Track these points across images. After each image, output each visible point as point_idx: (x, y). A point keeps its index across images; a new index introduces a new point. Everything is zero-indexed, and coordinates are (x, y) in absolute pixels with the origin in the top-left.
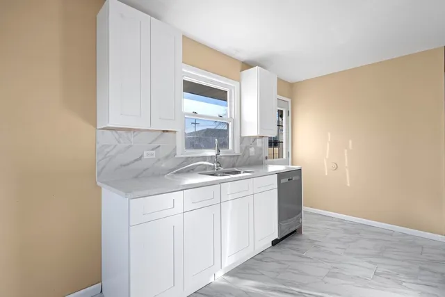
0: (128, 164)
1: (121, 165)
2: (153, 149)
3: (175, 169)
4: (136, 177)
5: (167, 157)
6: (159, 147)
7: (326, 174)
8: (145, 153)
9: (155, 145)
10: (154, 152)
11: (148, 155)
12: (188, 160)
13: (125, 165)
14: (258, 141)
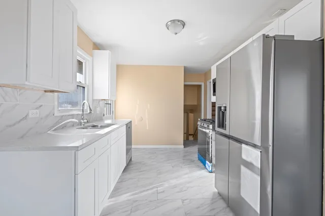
0: (14, 125)
1: (7, 126)
2: (37, 108)
3: (53, 127)
4: (22, 137)
5: (47, 116)
6: (41, 106)
7: (136, 123)
8: (31, 112)
9: (38, 104)
10: (38, 111)
11: (33, 114)
12: (62, 118)
13: (10, 126)
14: (101, 102)
